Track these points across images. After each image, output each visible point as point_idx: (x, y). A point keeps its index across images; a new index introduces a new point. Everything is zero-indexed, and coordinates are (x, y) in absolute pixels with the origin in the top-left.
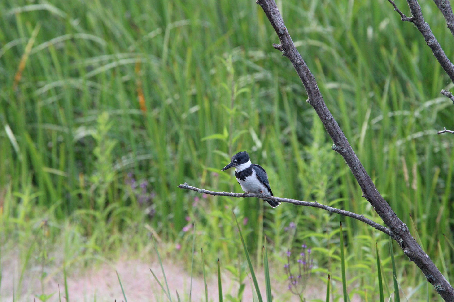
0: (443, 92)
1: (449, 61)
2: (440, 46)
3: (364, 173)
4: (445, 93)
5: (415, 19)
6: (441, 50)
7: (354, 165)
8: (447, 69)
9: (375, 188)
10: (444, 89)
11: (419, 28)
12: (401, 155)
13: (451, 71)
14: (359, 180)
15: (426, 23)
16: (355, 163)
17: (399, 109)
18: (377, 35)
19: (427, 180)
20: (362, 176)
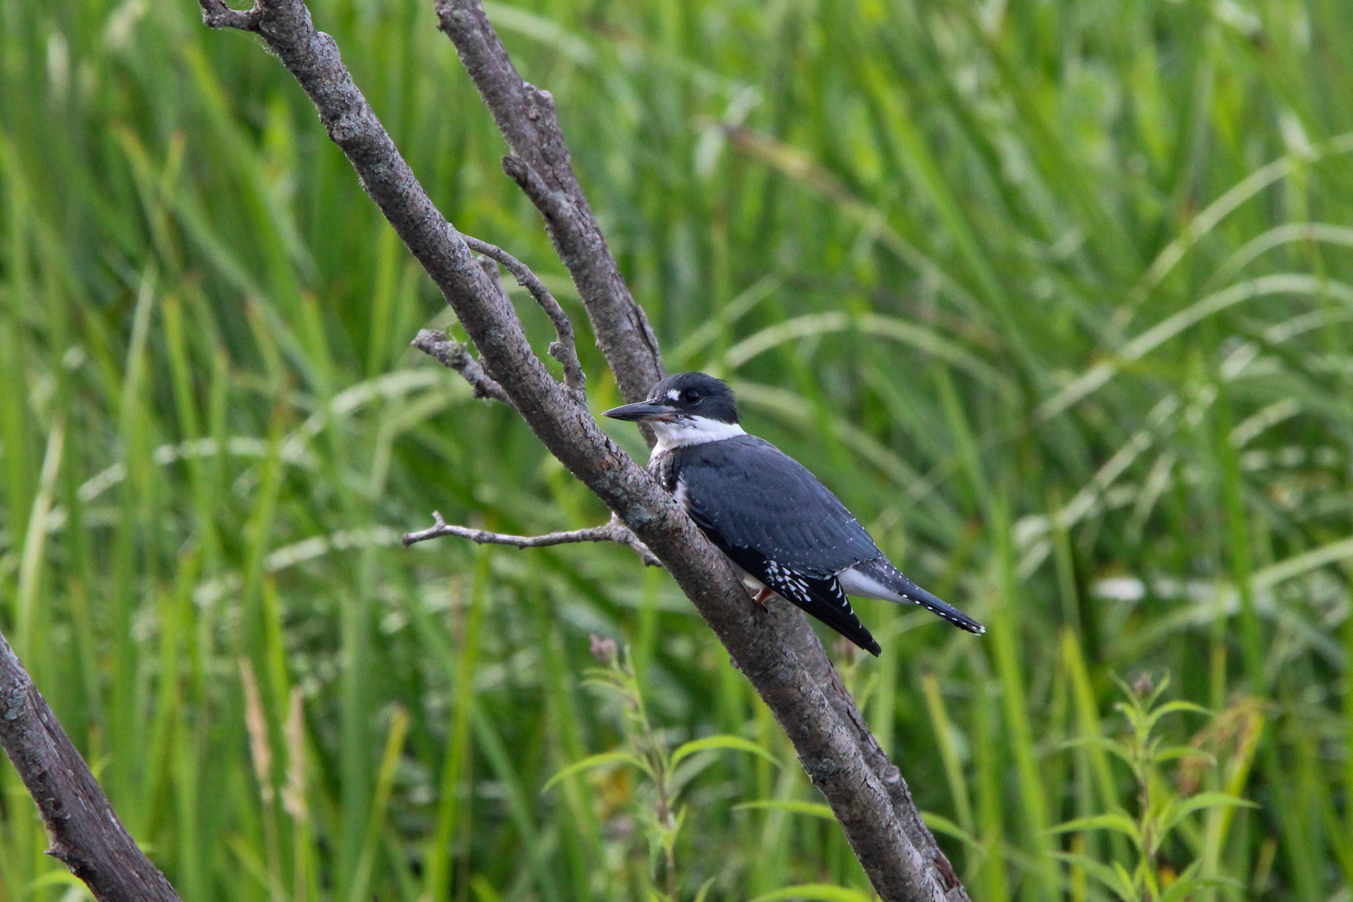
0: (425, 343)
1: (438, 214)
2: (392, 146)
3: (57, 741)
4: (437, 346)
5: (269, 19)
6: (396, 164)
7: (6, 703)
8: (431, 254)
9: (108, 811)
10: (426, 327)
11: (292, 62)
12: (220, 649)
13: (449, 266)
14: (30, 772)
15: (321, 34)
16: (9, 694)
17: (204, 429)
18: (89, 77)
19: (351, 768)
20: (47, 756)
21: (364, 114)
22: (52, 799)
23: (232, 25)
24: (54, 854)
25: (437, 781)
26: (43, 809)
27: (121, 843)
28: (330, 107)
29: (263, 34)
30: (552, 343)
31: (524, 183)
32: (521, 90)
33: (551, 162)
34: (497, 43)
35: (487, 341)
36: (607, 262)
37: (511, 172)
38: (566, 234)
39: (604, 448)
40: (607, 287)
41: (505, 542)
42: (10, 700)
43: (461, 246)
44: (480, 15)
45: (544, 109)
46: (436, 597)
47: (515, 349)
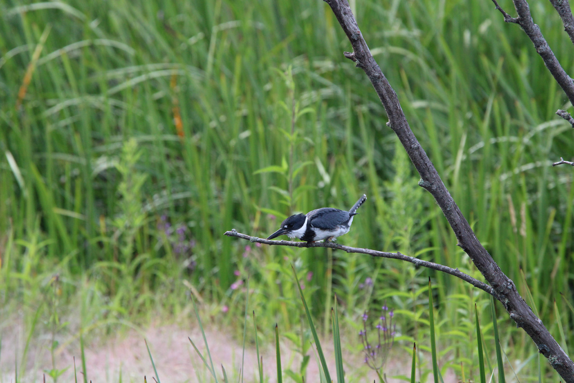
0: (559, 113)
1: (565, 73)
2: (553, 54)
4: (562, 114)
5: (522, 20)
8: (563, 83)
9: (473, 234)
10: (560, 109)
11: (527, 32)
12: (506, 192)
13: (568, 86)
14: (453, 224)
15: (535, 24)
17: (503, 134)
18: (476, 40)
19: (540, 224)
20: (457, 220)
21: (546, 46)
22: (458, 231)
23: (512, 22)
25: (562, 227)
26: (456, 233)
27: (476, 243)
28: (537, 44)
29: (520, 24)
42: (448, 205)
43: (571, 81)
46: (563, 179)
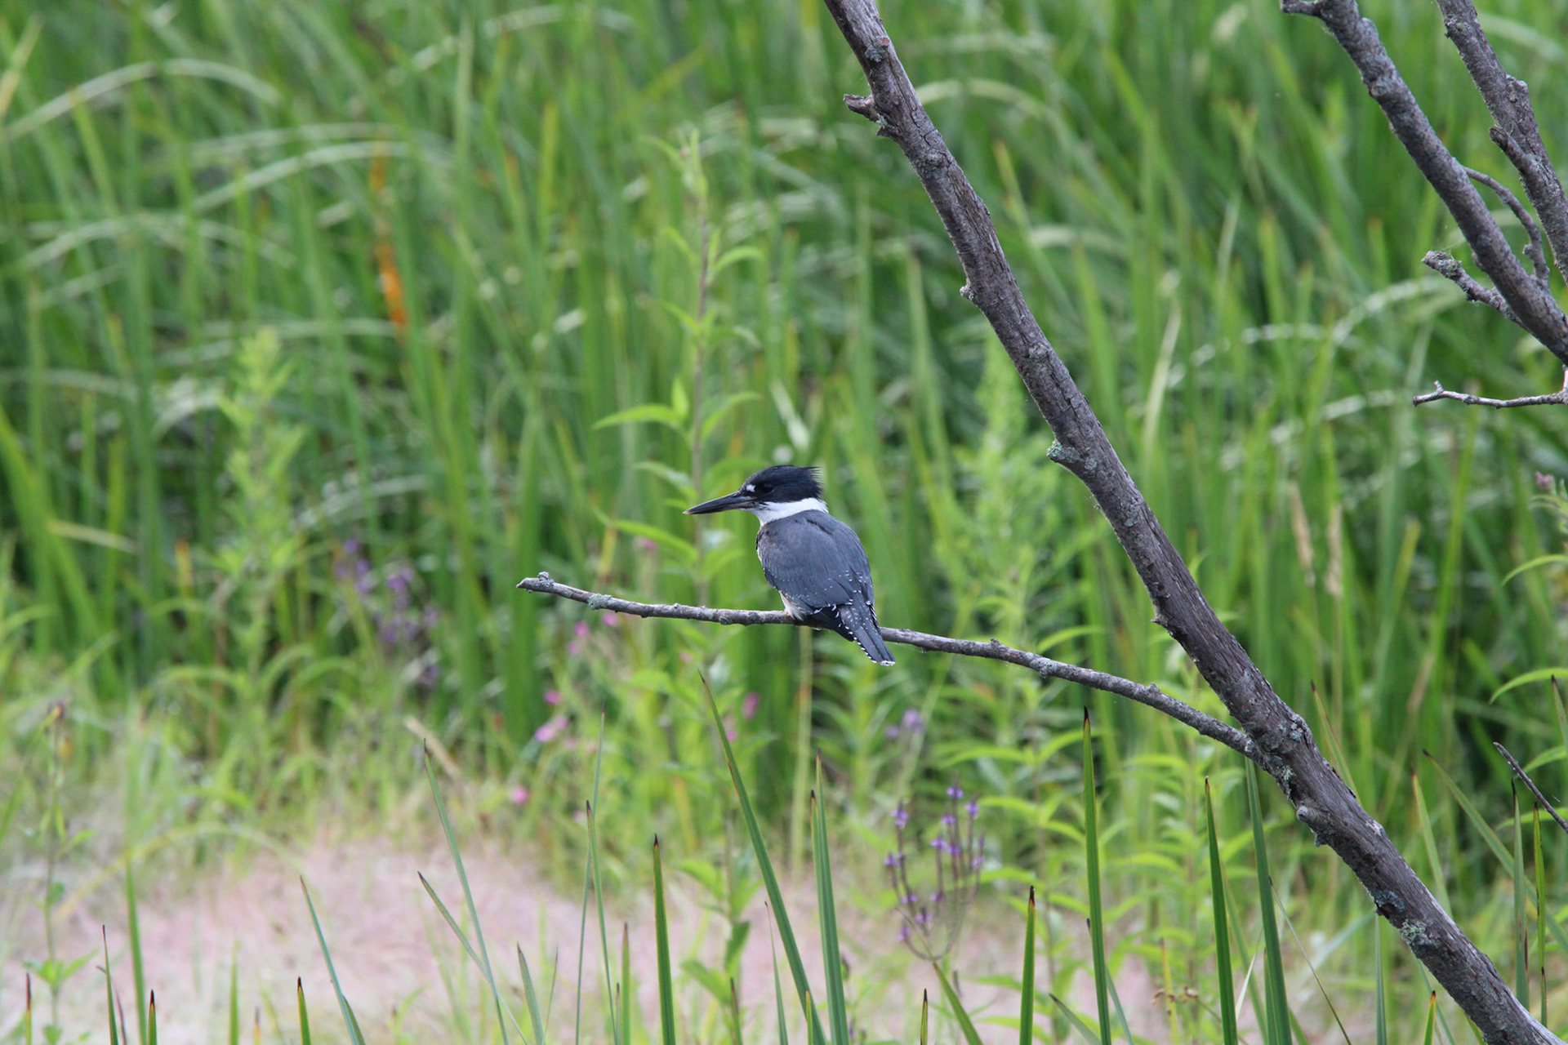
0: (1431, 261)
1: (1446, 151)
2: (1413, 101)
3: (1161, 541)
4: (1440, 263)
5: (1328, 8)
6: (1416, 114)
7: (1125, 515)
8: (1440, 179)
9: (1197, 592)
10: (1433, 250)
11: (1343, 39)
12: (1290, 476)
13: (1453, 188)
14: (1141, 564)
15: (1365, 19)
16: (1127, 508)
20: (1154, 553)
21: (1394, 77)
22: (1157, 583)
23: (1301, 12)
24: (1158, 622)
25: (1438, 571)
26: (1150, 590)
27: (1206, 615)
28: (1370, 72)
29: (1324, 19)
30: (1526, 246)
31: (1505, 147)
32: (1505, 80)
33: (1525, 132)
34: (1488, 46)
35: (1479, 242)
36: (1564, 204)
37: (1496, 139)
38: (1535, 184)
39: (1561, 322)
40: (1563, 222)
41: (1486, 404)
42: (1128, 512)
43: (1461, 174)
44: (1476, 26)
45: (1521, 94)
46: (1439, 441)
47: (1499, 248)
